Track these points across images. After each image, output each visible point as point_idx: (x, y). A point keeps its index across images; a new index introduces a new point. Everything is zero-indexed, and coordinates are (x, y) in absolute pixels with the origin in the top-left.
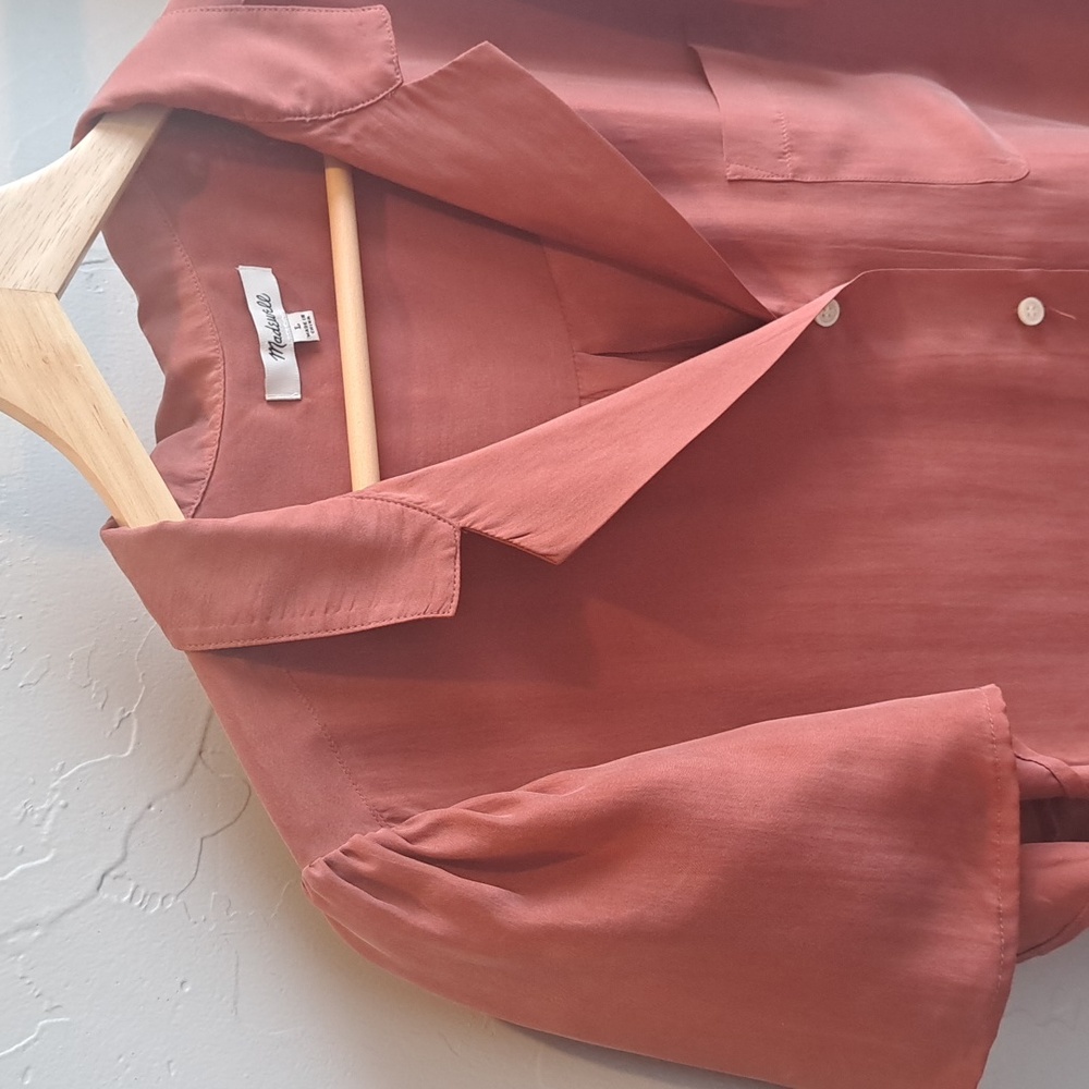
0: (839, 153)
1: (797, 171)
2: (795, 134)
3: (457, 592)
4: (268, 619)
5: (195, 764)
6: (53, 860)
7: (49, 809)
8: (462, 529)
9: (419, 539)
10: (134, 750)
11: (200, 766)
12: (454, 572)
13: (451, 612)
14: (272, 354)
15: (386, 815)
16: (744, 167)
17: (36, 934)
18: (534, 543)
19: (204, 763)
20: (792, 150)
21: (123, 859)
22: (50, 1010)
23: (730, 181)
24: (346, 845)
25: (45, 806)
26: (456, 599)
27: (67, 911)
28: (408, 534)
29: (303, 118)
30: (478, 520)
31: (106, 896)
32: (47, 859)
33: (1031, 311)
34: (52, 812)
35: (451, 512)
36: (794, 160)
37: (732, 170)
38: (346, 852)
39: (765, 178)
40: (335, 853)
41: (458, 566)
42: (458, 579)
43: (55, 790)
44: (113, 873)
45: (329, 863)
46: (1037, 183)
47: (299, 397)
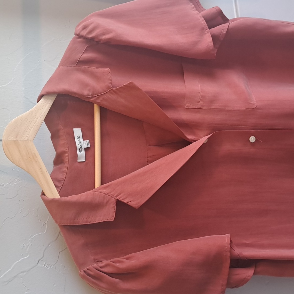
0: (212, 101)
1: (202, 106)
2: (203, 96)
3: (114, 215)
4: (74, 220)
5: (59, 235)
6: (29, 257)
7: (28, 245)
8: (117, 200)
9: (107, 203)
10: (46, 232)
11: (60, 235)
12: (114, 210)
13: (113, 220)
14: (79, 151)
15: (97, 261)
16: (189, 105)
17: (25, 273)
18: (132, 204)
19: (61, 235)
20: (201, 100)
21: (43, 257)
22: (28, 290)
23: (186, 108)
24: (88, 268)
25: (27, 245)
26: (114, 217)
27: (31, 268)
28: (105, 201)
29: (89, 96)
30: (121, 198)
31: (39, 265)
32: (27, 257)
33: (252, 139)
34: (29, 246)
35: (115, 196)
36: (201, 103)
37: (187, 105)
38: (88, 269)
39: (194, 108)
40: (85, 269)
41: (115, 209)
42: (115, 212)
43: (29, 241)
44: (41, 260)
45: (84, 271)
46: (258, 109)
47: (85, 161)
